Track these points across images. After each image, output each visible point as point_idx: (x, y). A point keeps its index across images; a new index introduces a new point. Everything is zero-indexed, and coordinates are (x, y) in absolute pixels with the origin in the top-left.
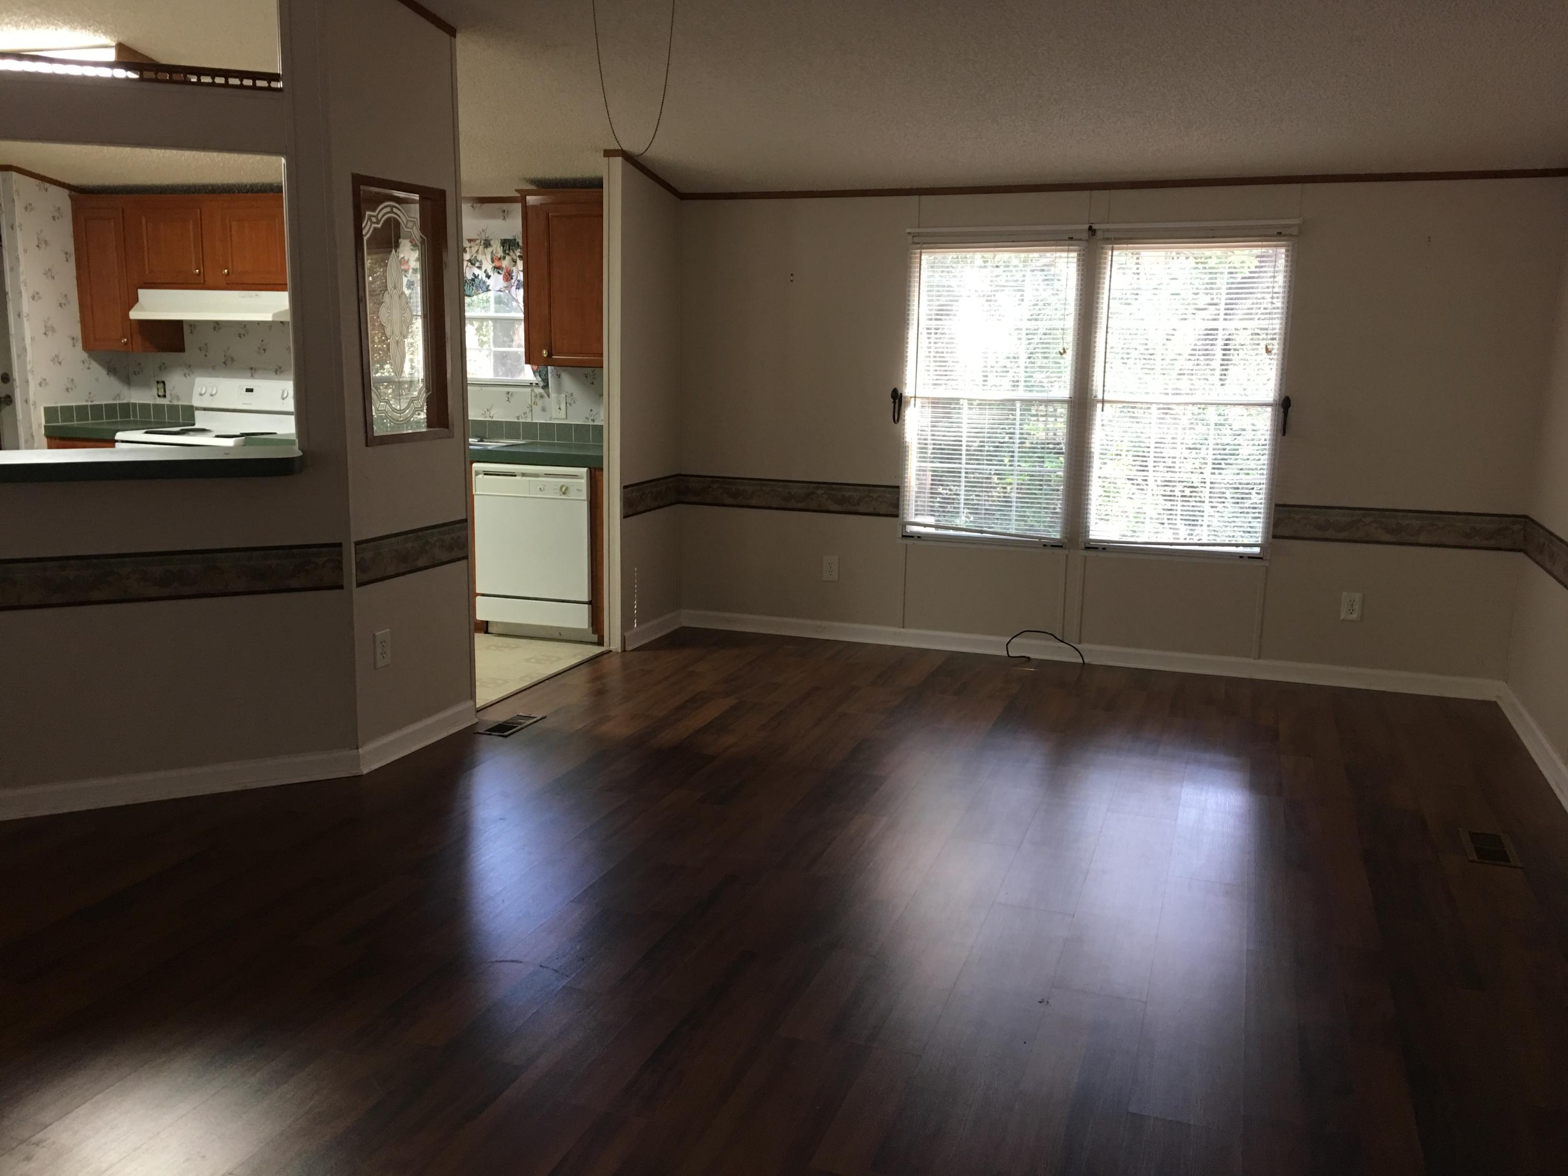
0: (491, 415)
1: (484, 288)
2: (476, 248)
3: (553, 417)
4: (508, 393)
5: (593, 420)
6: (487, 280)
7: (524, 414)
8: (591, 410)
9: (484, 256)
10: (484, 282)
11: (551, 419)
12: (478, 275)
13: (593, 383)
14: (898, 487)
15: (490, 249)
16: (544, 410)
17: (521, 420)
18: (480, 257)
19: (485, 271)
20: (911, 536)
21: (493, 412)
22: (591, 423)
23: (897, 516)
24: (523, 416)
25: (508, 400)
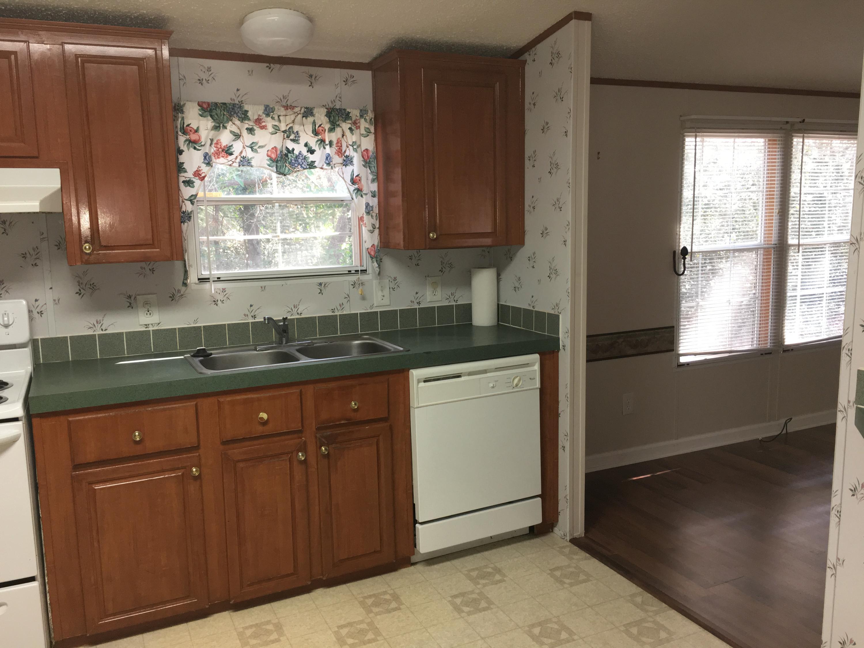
0: (299, 312)
1: (305, 165)
2: (293, 117)
3: (375, 305)
4: (320, 284)
5: (419, 303)
6: (309, 155)
7: (340, 305)
8: (417, 293)
9: (302, 127)
10: (305, 158)
11: (372, 307)
12: (293, 150)
13: (418, 265)
14: (673, 327)
15: (310, 119)
16: (363, 298)
17: (337, 313)
18: (296, 128)
19: (306, 145)
20: (683, 365)
21: (301, 308)
22: (417, 307)
23: (673, 350)
24: (339, 308)
25: (321, 292)
